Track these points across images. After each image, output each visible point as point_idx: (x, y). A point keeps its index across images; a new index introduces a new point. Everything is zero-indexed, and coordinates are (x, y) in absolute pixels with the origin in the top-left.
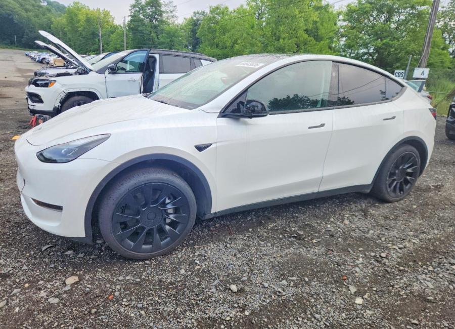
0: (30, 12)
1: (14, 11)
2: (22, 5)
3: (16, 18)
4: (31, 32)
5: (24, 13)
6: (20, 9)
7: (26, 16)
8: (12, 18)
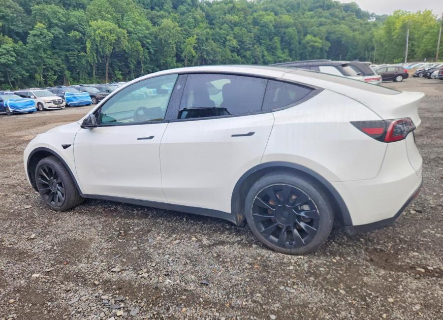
0: (356, 31)
1: (344, 33)
2: (351, 27)
3: (344, 40)
4: (354, 49)
5: (351, 34)
6: (349, 31)
7: (352, 36)
8: (341, 40)
